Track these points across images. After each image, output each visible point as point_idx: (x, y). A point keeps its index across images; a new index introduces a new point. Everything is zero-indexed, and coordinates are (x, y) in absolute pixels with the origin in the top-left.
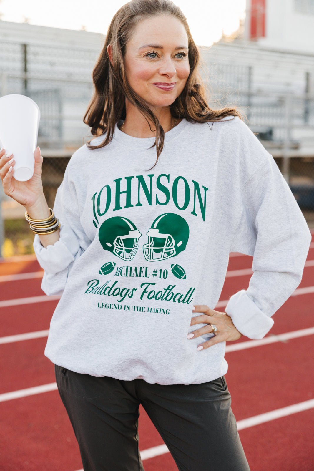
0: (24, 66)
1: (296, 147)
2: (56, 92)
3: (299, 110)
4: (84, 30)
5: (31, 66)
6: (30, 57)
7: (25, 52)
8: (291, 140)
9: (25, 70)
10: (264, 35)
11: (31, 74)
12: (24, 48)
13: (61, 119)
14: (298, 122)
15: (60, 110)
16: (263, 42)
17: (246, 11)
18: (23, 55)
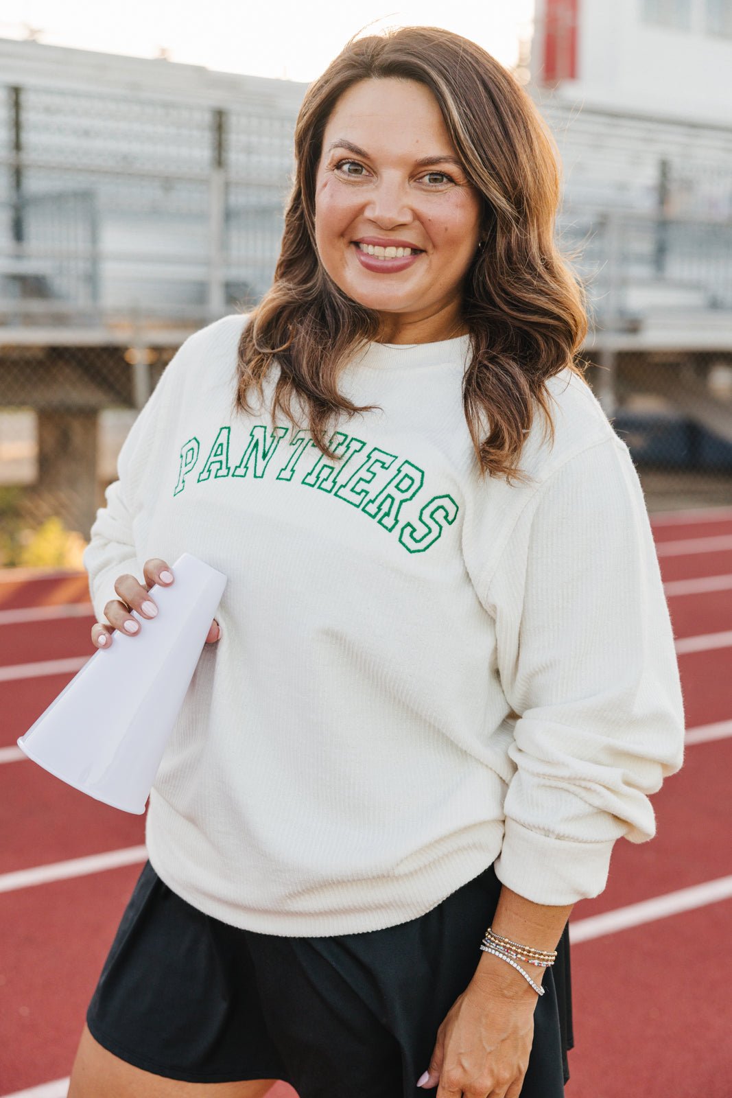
0: (13, 137)
1: (633, 327)
2: (85, 197)
3: (643, 245)
4: (165, 59)
5: (30, 138)
6: (29, 117)
7: (17, 105)
8: (622, 313)
9: (18, 146)
10: (572, 74)
11: (28, 157)
12: (14, 97)
13: (95, 259)
14: (641, 271)
15: (94, 238)
16: (571, 92)
17: (536, 21)
18: (13, 114)
